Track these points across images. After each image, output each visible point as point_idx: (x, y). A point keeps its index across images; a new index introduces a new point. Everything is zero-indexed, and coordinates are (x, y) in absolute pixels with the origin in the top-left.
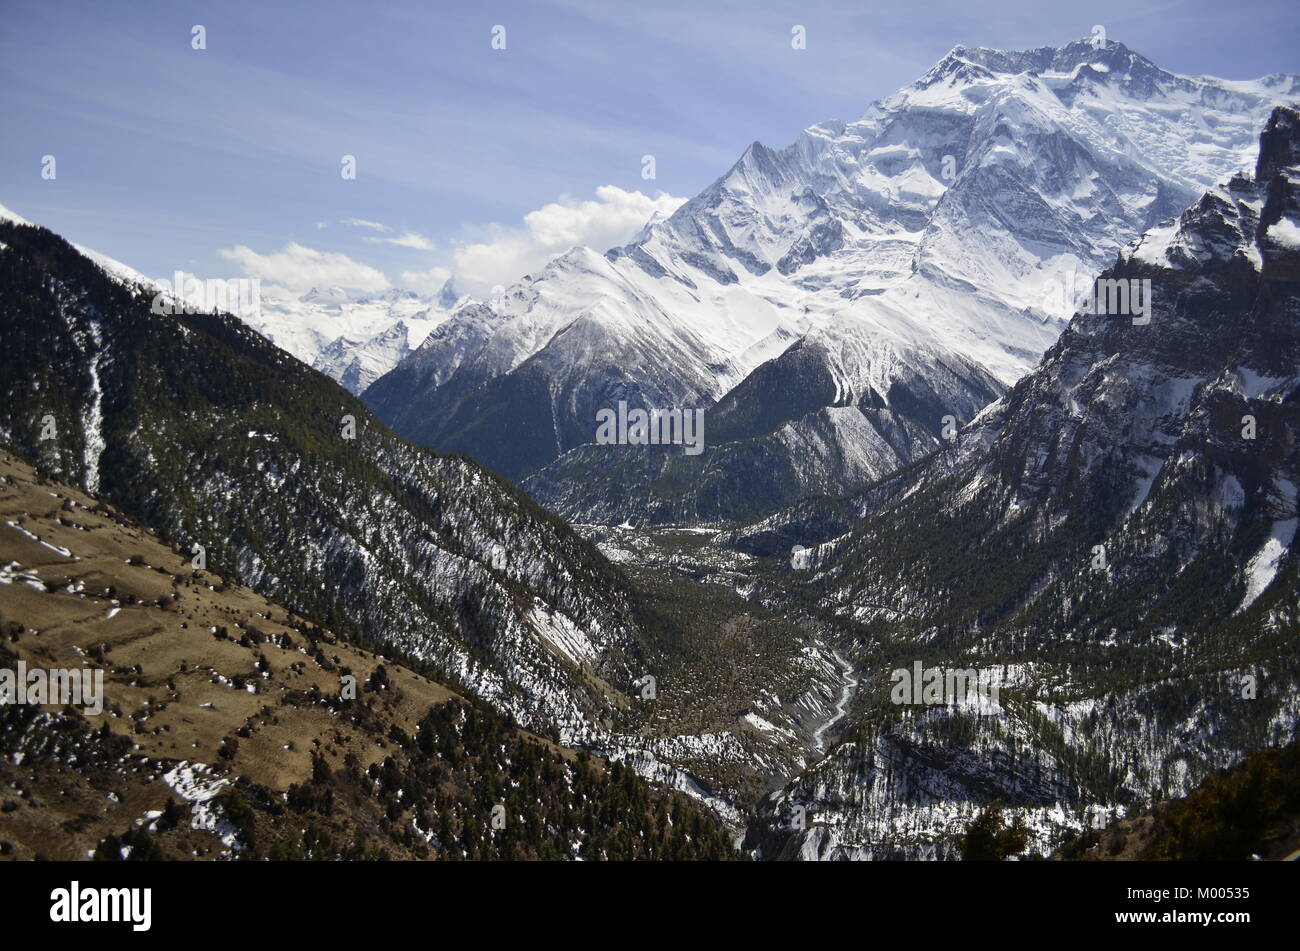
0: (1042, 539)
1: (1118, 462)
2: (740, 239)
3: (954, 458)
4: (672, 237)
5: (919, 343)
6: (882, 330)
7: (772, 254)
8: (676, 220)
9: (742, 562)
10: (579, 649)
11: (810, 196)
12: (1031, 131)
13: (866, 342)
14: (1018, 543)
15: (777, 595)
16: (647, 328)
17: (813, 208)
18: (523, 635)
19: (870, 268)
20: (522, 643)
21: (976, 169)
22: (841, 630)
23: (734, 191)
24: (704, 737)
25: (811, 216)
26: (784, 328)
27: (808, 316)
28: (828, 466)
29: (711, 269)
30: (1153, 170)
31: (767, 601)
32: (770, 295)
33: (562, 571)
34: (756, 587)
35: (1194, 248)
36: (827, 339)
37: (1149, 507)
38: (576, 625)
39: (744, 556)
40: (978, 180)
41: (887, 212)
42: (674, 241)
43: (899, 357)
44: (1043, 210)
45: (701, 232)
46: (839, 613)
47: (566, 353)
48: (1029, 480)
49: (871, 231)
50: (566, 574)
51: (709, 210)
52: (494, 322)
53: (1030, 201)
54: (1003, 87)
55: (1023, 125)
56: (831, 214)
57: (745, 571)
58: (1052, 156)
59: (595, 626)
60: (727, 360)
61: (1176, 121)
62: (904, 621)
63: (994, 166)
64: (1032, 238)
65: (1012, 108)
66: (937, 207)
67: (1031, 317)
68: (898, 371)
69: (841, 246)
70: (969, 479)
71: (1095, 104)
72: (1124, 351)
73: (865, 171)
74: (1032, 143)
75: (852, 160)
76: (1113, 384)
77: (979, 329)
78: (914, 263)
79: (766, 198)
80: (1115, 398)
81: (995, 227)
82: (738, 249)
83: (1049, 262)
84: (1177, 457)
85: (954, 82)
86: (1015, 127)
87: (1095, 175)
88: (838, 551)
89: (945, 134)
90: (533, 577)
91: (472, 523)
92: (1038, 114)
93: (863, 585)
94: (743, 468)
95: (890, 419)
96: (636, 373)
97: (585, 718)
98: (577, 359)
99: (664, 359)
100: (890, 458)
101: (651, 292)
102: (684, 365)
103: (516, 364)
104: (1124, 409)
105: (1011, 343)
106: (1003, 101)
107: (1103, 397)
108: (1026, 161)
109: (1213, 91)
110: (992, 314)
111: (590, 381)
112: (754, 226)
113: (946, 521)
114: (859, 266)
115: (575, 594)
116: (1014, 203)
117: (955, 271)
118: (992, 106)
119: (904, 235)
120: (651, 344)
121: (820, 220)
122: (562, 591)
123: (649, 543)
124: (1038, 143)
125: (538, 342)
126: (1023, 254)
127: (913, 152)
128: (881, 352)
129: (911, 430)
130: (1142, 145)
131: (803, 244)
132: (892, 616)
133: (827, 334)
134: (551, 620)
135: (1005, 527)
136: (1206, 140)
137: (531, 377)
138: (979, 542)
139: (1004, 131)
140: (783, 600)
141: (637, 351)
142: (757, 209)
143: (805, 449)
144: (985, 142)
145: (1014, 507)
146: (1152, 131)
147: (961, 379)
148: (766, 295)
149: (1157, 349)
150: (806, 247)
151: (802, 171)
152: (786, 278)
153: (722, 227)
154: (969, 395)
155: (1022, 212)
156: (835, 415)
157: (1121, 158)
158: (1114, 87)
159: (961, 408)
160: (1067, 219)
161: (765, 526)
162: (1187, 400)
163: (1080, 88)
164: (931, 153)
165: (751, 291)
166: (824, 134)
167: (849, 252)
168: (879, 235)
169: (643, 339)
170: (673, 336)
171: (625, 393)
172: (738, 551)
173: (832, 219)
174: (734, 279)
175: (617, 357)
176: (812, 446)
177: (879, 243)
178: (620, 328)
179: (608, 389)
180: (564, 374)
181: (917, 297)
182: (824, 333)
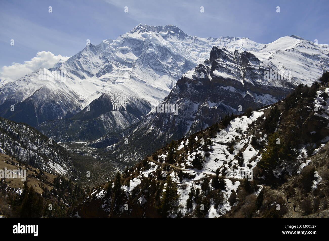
0: (167, 140)
1: (183, 122)
2: (86, 68)
3: (145, 122)
4: (67, 66)
5: (133, 95)
6: (124, 92)
7: (94, 72)
8: (68, 61)
9: (93, 150)
10: (62, 172)
11: (104, 58)
12: (157, 46)
13: (120, 95)
14: (162, 141)
15: (104, 157)
16: (62, 90)
17: (105, 61)
18: (48, 169)
19: (119, 76)
20: (48, 170)
21: (145, 54)
22: (122, 164)
23: (84, 55)
25: (104, 63)
26: (98, 91)
27: (104, 88)
28: (112, 125)
29: (78, 75)
30: (184, 57)
31: (102, 159)
32: (94, 82)
33: (55, 152)
34: (98, 156)
35: (198, 75)
36: (110, 94)
37: (190, 132)
38: (60, 165)
39: (93, 148)
40: (145, 57)
41: (123, 63)
42: (68, 67)
43: (128, 99)
44: (160, 64)
45: (75, 65)
46: (120, 160)
47: (39, 96)
48: (164, 127)
49: (119, 67)
50: (56, 153)
51: (77, 60)
52: (17, 87)
53: (157, 62)
54: (151, 35)
55: (155, 44)
56: (109, 62)
57: (95, 152)
58: (162, 52)
59: (64, 166)
60: (84, 99)
61: (189, 46)
62: (137, 161)
63: (149, 53)
64: (158, 71)
65: (153, 40)
66: (135, 62)
67: (158, 89)
68: (128, 102)
69: (112, 71)
70: (150, 127)
71: (171, 40)
72: (184, 97)
73: (118, 52)
74: (158, 48)
75: (115, 49)
76: (182, 105)
77: (146, 92)
78: (130, 76)
79: (93, 58)
80: (182, 108)
81: (149, 68)
82: (85, 70)
83: (162, 77)
84: (196, 121)
85: (139, 32)
86: (154, 44)
87: (172, 57)
88: (118, 146)
89: (137, 45)
90: (47, 154)
91: (29, 141)
92: (159, 42)
93: (126, 153)
94: (91, 126)
95: (127, 114)
96: (59, 102)
98: (42, 98)
99: (67, 98)
100: (127, 123)
102: (73, 100)
103: (24, 99)
104: (184, 110)
105: (154, 96)
106: (151, 38)
107: (179, 108)
108: (156, 53)
109: (197, 40)
110: (149, 89)
111: (46, 104)
112: (90, 64)
113: (145, 137)
114: (117, 76)
115: (58, 158)
116: (154, 62)
117: (140, 78)
118: (148, 39)
119: (127, 69)
120: (63, 94)
121: (107, 64)
122: (55, 157)
123: (68, 146)
124: (159, 48)
125: (30, 93)
126: (156, 74)
127: (130, 49)
128: (124, 97)
129: (132, 116)
130: (182, 51)
131: (102, 70)
132: (134, 160)
134: (54, 164)
135: (159, 138)
136: (195, 51)
137: (29, 103)
138: (153, 141)
139: (151, 45)
140: (106, 158)
141: (59, 96)
142: (90, 60)
143: (107, 121)
144: (147, 47)
145: (161, 133)
146: (184, 48)
147: (143, 104)
148: (93, 82)
149: (191, 97)
150: (103, 71)
151: (102, 51)
152: (98, 78)
153: (81, 64)
154: (145, 108)
155: (156, 65)
156: (114, 113)
157: (177, 53)
158: (176, 37)
159: (143, 111)
160: (165, 67)
161: (99, 140)
162: (197, 108)
163: (168, 36)
164: (134, 49)
165: (89, 81)
166: (107, 42)
167: (114, 72)
168: (121, 69)
169: (61, 93)
170: (69, 92)
171: (56, 107)
172: (92, 147)
173: (110, 64)
174: (84, 78)
175: (54, 98)
176: (108, 121)
177: (121, 70)
178: (55, 90)
179: (52, 106)
180: (39, 102)
181: (132, 84)
182: (109, 92)
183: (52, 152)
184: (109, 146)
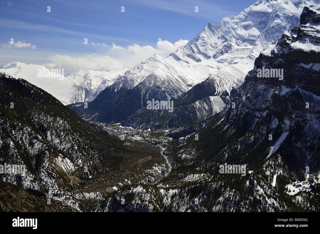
1: (250, 114)
2: (203, 50)
4: (184, 50)
6: (232, 74)
7: (211, 53)
10: (69, 168)
11: (223, 37)
12: (285, 16)
13: (227, 77)
16: (170, 75)
17: (224, 40)
19: (238, 56)
20: (47, 167)
21: (269, 27)
23: (202, 37)
24: (91, 193)
25: (223, 42)
28: (207, 113)
29: (194, 58)
32: (210, 65)
35: (278, 50)
36: (216, 77)
38: (71, 161)
39: (171, 139)
40: (269, 30)
41: (245, 40)
42: (184, 51)
43: (236, 81)
45: (192, 48)
46: (179, 156)
47: (147, 83)
48: (231, 119)
49: (240, 46)
51: (195, 42)
52: (131, 75)
54: (278, 4)
55: (283, 14)
56: (229, 42)
57: (169, 143)
58: (291, 22)
59: (80, 161)
60: (193, 83)
63: (274, 26)
65: (280, 9)
66: (257, 38)
68: (235, 85)
69: (231, 50)
70: (222, 118)
73: (239, 29)
74: (286, 19)
75: (236, 26)
79: (211, 38)
80: (252, 95)
82: (202, 53)
84: (264, 113)
85: (265, 3)
86: (281, 15)
88: (189, 138)
89: (262, 18)
92: (288, 11)
94: (182, 114)
95: (229, 99)
96: (165, 88)
97: (58, 187)
98: (150, 84)
99: (173, 84)
101: (173, 65)
102: (179, 85)
103: (135, 86)
104: (254, 98)
106: (278, 8)
107: (249, 95)
108: (284, 24)
111: (152, 90)
112: (207, 46)
113: (211, 130)
114: (235, 56)
118: (275, 9)
119: (249, 46)
120: (170, 80)
121: (226, 43)
123: (149, 135)
125: (141, 80)
127: (253, 23)
128: (230, 80)
131: (220, 50)
132: (189, 157)
133: (216, 75)
134: (63, 160)
137: (137, 90)
139: (277, 16)
141: (166, 82)
142: (208, 41)
143: (201, 108)
144: (272, 19)
145: (227, 126)
148: (208, 65)
149: (266, 80)
150: (221, 51)
151: (222, 30)
152: (215, 60)
153: (198, 47)
156: (212, 98)
161: (177, 131)
164: (258, 23)
165: (204, 64)
166: (228, 20)
167: (233, 52)
168: (242, 47)
169: (168, 78)
170: (178, 77)
171: (161, 93)
172: (170, 137)
173: (229, 43)
174: (200, 61)
175: (160, 84)
176: (204, 107)
177: (241, 49)
178: (162, 76)
179: (157, 92)
180: (146, 89)
181: (247, 64)
182: (215, 75)
183: (72, 146)
184: (181, 138)
